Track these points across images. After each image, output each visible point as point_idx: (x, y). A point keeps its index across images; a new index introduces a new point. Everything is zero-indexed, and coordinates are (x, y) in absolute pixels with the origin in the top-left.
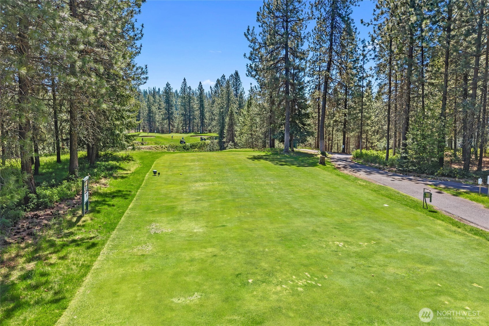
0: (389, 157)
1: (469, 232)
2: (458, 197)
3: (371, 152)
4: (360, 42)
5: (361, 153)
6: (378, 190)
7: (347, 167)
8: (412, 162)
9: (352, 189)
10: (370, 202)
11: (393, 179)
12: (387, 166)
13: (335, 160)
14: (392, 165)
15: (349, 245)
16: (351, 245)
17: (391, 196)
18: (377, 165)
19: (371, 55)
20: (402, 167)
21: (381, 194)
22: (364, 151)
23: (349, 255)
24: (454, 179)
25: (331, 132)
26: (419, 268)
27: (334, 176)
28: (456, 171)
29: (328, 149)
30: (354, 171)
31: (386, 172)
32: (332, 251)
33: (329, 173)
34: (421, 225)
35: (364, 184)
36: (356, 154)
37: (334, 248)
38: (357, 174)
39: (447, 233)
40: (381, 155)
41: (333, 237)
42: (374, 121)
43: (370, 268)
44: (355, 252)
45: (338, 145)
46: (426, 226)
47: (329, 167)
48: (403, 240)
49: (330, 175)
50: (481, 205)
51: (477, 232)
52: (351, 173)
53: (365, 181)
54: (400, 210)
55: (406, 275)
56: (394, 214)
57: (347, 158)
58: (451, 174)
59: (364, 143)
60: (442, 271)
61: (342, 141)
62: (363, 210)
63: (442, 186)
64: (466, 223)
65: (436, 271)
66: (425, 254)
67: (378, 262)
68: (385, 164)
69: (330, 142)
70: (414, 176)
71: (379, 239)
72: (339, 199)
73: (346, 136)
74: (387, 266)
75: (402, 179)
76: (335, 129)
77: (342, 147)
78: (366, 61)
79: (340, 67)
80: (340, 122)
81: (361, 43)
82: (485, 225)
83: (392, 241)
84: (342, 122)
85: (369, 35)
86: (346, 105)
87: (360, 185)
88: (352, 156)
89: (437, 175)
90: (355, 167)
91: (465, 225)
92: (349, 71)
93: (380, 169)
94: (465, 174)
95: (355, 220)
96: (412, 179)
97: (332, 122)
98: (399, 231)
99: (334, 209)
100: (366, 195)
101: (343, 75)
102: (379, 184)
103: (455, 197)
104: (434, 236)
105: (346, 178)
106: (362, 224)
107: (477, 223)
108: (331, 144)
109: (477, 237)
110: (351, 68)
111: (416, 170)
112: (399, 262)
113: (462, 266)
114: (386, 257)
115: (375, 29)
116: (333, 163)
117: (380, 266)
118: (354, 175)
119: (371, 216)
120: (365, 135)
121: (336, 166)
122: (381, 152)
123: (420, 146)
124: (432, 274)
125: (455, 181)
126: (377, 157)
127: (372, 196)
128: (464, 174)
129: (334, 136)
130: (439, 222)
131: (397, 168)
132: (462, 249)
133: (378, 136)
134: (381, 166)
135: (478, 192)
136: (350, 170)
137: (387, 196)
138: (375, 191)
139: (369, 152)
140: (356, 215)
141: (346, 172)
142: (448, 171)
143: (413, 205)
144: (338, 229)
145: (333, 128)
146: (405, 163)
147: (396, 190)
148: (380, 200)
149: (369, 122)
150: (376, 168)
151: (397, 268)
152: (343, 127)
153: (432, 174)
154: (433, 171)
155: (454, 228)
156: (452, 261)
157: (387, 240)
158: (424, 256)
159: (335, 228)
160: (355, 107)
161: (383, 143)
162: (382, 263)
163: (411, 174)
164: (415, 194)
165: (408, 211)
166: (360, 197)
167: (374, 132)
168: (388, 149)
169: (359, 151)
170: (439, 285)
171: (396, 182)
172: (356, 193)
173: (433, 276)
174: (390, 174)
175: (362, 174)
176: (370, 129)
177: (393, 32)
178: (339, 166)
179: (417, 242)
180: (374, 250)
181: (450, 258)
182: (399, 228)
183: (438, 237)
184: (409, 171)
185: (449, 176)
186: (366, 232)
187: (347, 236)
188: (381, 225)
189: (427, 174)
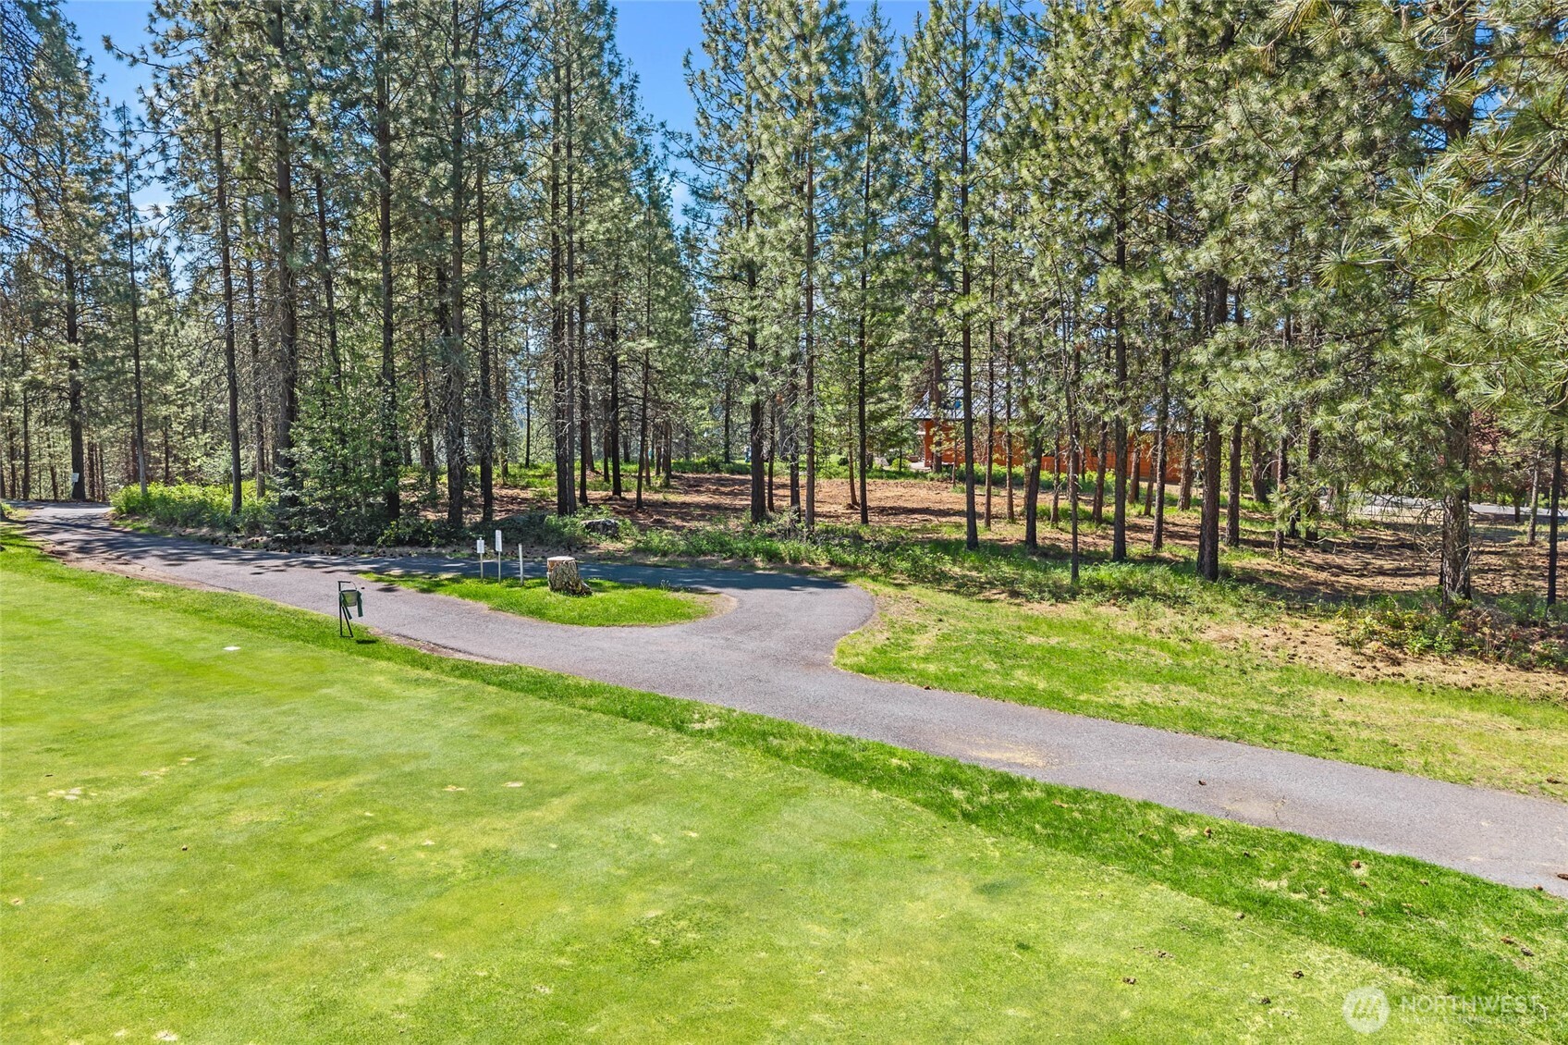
0: (245, 504)
1: (448, 674)
2: (432, 595)
3: (181, 491)
4: (109, 110)
5: (146, 494)
6: (206, 610)
7: (93, 549)
8: (315, 512)
9: (113, 617)
10: (180, 646)
11: (258, 570)
12: (237, 530)
13: (45, 526)
14: (255, 527)
15: (104, 788)
16: (112, 784)
17: (248, 621)
18: (205, 530)
19: (151, 166)
20: (285, 528)
21: (218, 618)
22: (156, 490)
23: (102, 817)
24: (426, 550)
25: (20, 426)
26: (320, 791)
27: (40, 586)
28: (430, 528)
29: (13, 491)
30: (119, 557)
31: (237, 551)
32: (40, 821)
33: (19, 577)
34: (332, 683)
35: (159, 595)
36: (128, 500)
37: (48, 811)
38: (134, 568)
39: (397, 690)
40: (217, 499)
41: (42, 779)
42: (188, 386)
43: (174, 833)
44: (124, 804)
45: (54, 475)
46: (346, 682)
47: (18, 556)
48: (280, 732)
49: (21, 584)
50: (483, 606)
51: (466, 671)
52: (110, 565)
53: (161, 585)
54: (276, 654)
55: (285, 818)
56: (256, 668)
57: (93, 518)
58: (419, 538)
59: (158, 461)
60: (377, 782)
61: (68, 460)
62: (155, 675)
63: (397, 572)
64: (444, 653)
65: (361, 785)
66: (338, 752)
67: (202, 810)
68: (230, 526)
69: (18, 463)
70: (322, 553)
71: (207, 747)
72: (63, 658)
73: (85, 439)
74: (229, 811)
75: (287, 565)
76: (35, 414)
77: (73, 478)
78: (138, 183)
79: (35, 186)
80: (55, 388)
81: (112, 117)
82: (485, 651)
83: (248, 743)
84: (63, 389)
85: (141, 96)
86: (72, 330)
87: (143, 601)
88: (110, 510)
89: (384, 542)
90: (123, 547)
91: (441, 659)
92: (74, 206)
93: (214, 542)
94: (453, 533)
95: (125, 711)
96: (315, 562)
97: (17, 387)
98: (269, 711)
99: (43, 692)
100: (163, 629)
101: (51, 217)
102: (211, 589)
103: (425, 595)
104: (365, 702)
105: (90, 584)
106: (149, 718)
107: (470, 649)
108: (22, 472)
109: (465, 682)
110: (82, 198)
111: (327, 534)
112: (264, 790)
113: (426, 756)
114: (228, 789)
115: (161, 81)
116: (37, 540)
117: (207, 819)
118: (122, 572)
119: (183, 687)
120: (160, 433)
121: (49, 548)
122: (219, 490)
123: (334, 463)
124: (355, 794)
125: (429, 555)
126: (203, 505)
127: (185, 630)
128: (449, 534)
129: (34, 440)
130: (383, 664)
131: (268, 536)
132: (429, 717)
133: (205, 438)
134: (220, 534)
135: (478, 576)
136: (105, 555)
137: (237, 622)
138: (197, 612)
139: (174, 492)
140: (130, 695)
141: (88, 564)
142: (409, 530)
143: (315, 634)
144: (60, 750)
145: (27, 413)
146: (295, 514)
147: (268, 601)
148: (211, 636)
149: (170, 388)
150: (202, 540)
151: (260, 809)
152: (68, 405)
153: (371, 540)
154: (374, 532)
155: (417, 672)
156: (403, 751)
157: (229, 745)
158: (335, 757)
159: (49, 750)
160: (110, 335)
161: (223, 461)
162: (216, 806)
163: (314, 547)
164: (320, 604)
165: (300, 652)
166: (142, 638)
167: (191, 424)
168: (239, 478)
169: (136, 489)
170: (368, 814)
171: (269, 576)
172: (128, 629)
173: (357, 799)
174: (250, 554)
175: (151, 566)
176: (177, 416)
177: (221, 107)
178: (59, 548)
179: (318, 728)
180: (189, 781)
181: (399, 746)
182: (269, 702)
183: (375, 702)
184: (309, 541)
185: (413, 542)
186: (164, 738)
187: (96, 765)
188: (213, 707)
189: (357, 544)
